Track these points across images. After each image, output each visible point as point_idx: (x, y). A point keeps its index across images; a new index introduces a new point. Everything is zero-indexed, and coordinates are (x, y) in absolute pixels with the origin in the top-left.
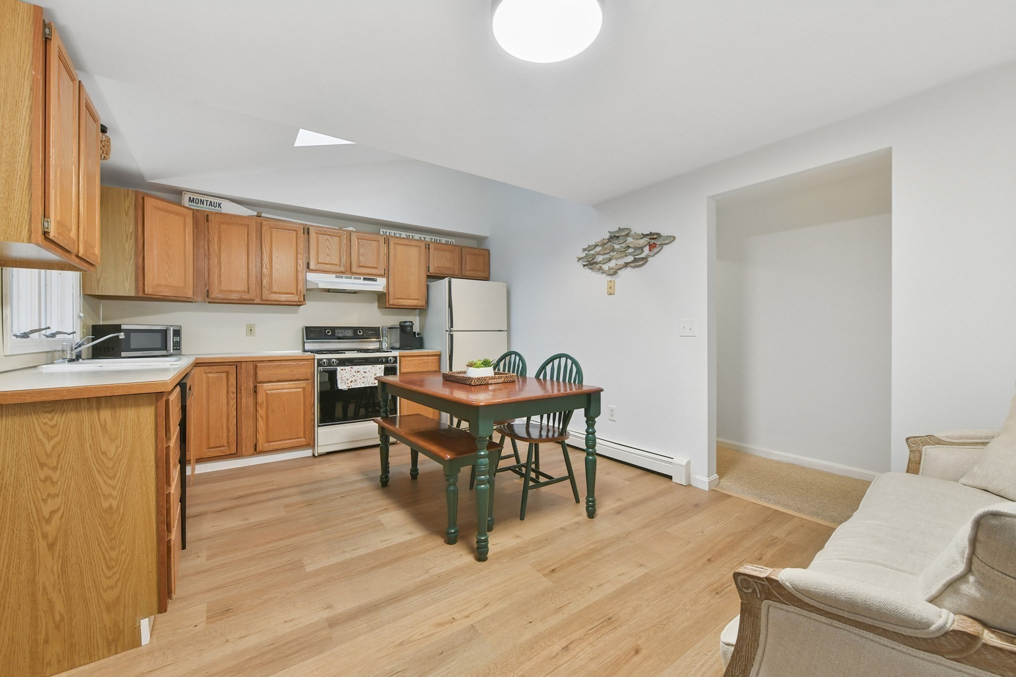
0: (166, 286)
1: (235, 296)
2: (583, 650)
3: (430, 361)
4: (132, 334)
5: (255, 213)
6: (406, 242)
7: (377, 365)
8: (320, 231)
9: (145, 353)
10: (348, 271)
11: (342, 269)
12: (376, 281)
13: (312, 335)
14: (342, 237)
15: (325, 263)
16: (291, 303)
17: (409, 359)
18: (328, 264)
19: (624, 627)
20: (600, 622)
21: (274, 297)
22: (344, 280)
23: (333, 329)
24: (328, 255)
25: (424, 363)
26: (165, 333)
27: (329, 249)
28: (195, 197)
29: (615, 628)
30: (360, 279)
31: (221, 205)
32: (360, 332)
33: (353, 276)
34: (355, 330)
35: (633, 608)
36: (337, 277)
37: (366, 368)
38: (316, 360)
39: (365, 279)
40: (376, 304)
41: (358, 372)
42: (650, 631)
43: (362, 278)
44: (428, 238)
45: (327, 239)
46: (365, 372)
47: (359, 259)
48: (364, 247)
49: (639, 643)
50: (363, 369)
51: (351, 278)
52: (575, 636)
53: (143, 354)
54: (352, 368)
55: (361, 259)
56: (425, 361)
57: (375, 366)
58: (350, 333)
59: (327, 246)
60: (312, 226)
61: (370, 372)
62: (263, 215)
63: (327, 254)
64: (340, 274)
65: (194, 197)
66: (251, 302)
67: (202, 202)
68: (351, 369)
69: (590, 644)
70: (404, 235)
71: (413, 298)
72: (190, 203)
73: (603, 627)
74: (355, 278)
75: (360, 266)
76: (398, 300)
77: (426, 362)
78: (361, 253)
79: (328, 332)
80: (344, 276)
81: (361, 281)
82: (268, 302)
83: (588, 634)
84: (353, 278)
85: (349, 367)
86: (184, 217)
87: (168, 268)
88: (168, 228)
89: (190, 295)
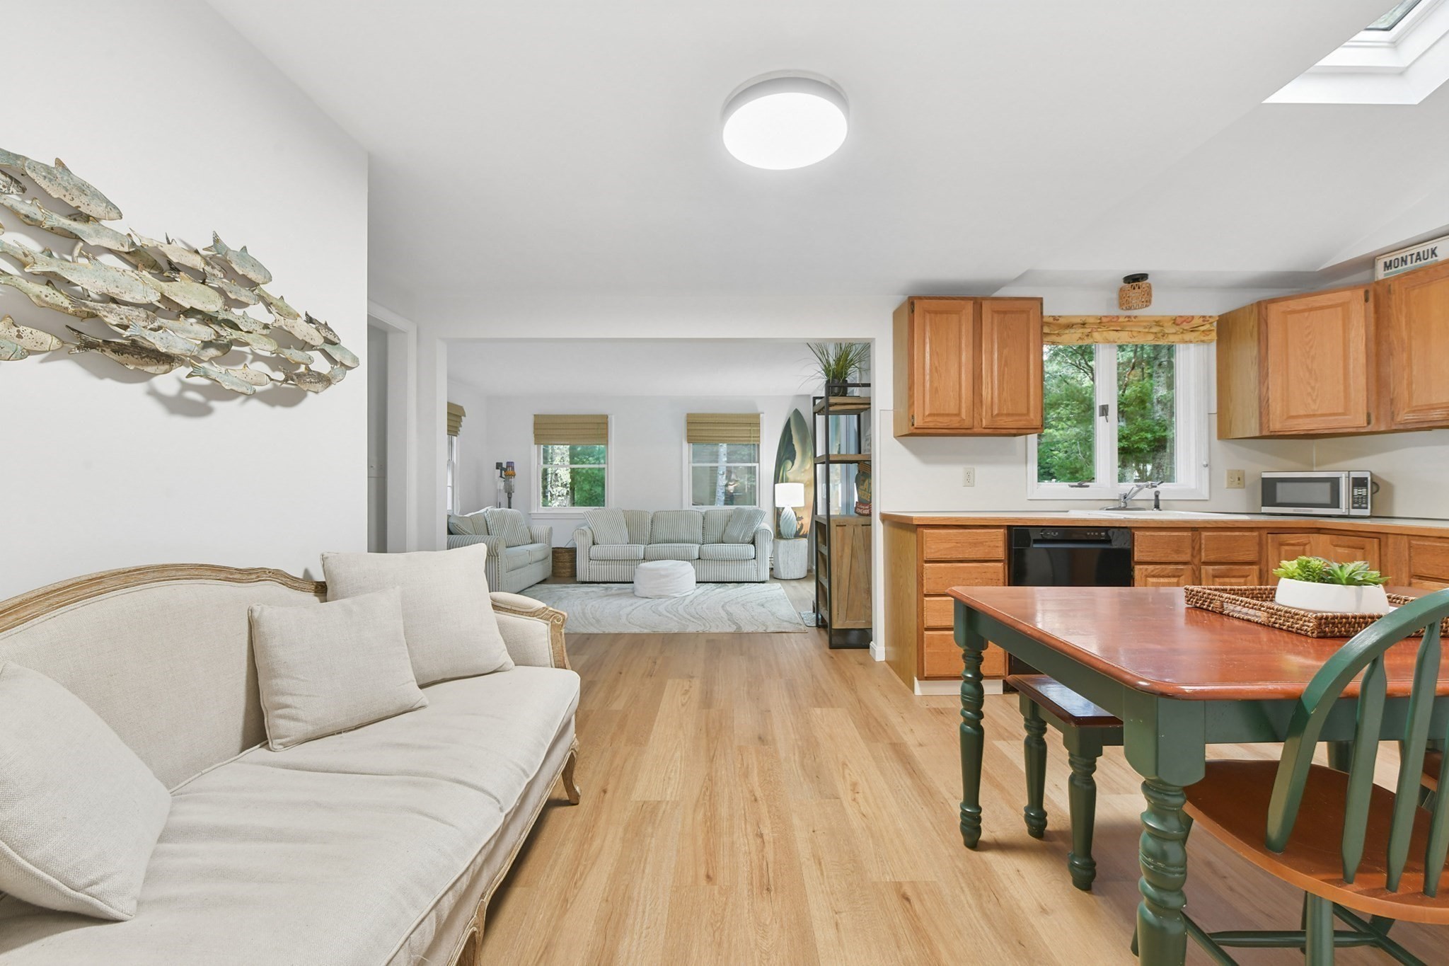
0: (1306, 416)
2: (748, 844)
4: (1279, 485)
19: (746, 892)
20: (771, 879)
26: (1334, 481)
28: (1393, 258)
29: (752, 884)
31: (1436, 252)
35: (766, 925)
42: (721, 909)
49: (716, 888)
52: (769, 850)
65: (1390, 259)
67: (1404, 261)
69: (750, 853)
72: (1387, 272)
73: (762, 876)
83: (763, 860)
86: (1344, 305)
87: (1309, 390)
88: (1309, 334)
89: (1362, 421)
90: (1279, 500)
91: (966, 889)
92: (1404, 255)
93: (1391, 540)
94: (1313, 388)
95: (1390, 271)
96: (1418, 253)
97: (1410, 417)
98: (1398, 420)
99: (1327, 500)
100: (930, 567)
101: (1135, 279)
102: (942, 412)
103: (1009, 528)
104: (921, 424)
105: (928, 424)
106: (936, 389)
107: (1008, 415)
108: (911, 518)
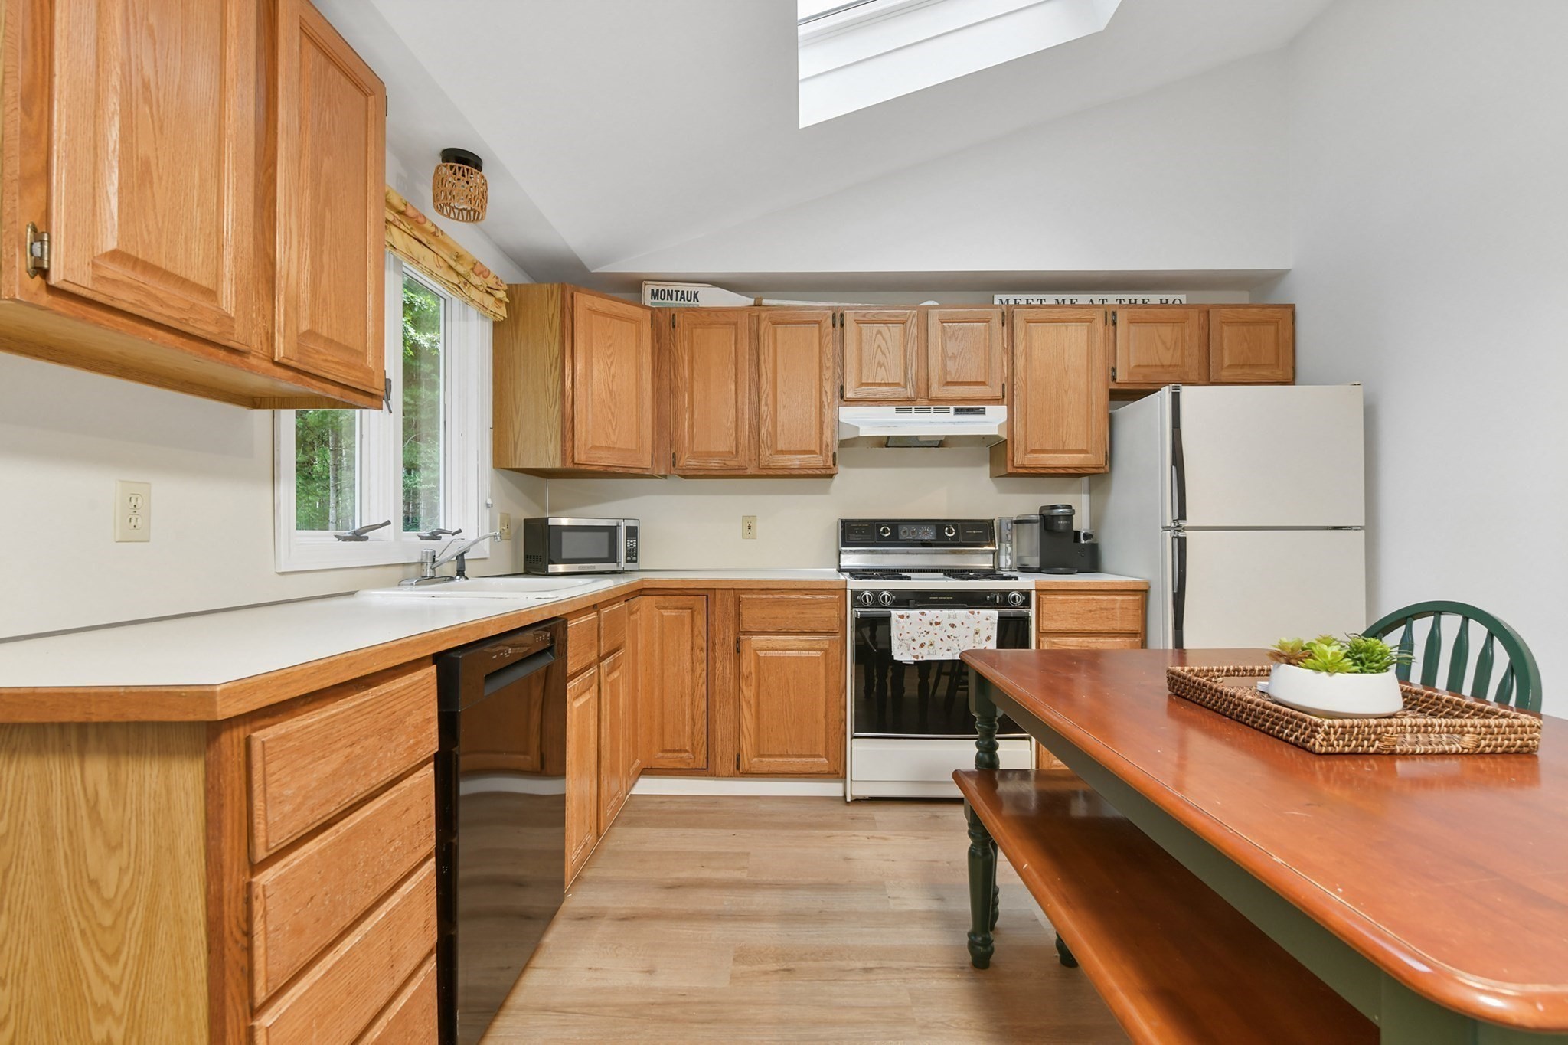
0: (608, 448)
1: (715, 463)
3: (1118, 605)
4: (564, 534)
5: (751, 301)
6: (1056, 313)
7: (981, 611)
8: (864, 316)
9: (584, 568)
10: (921, 398)
11: (910, 393)
12: (983, 413)
13: (853, 537)
14: (909, 323)
15: (874, 384)
16: (811, 472)
17: (1060, 597)
18: (880, 385)
21: (780, 461)
22: (914, 417)
23: (894, 524)
24: (880, 365)
25: (1101, 609)
26: (613, 531)
27: (883, 353)
28: (660, 288)
30: (947, 411)
31: (698, 296)
32: (950, 532)
33: (932, 407)
34: (940, 525)
36: (898, 411)
37: (955, 617)
38: (849, 592)
39: (958, 411)
40: (986, 469)
41: (937, 624)
43: (952, 408)
44: (1112, 298)
45: (879, 332)
46: (953, 626)
47: (944, 367)
48: (956, 339)
50: (949, 617)
51: (928, 411)
53: (579, 568)
54: (923, 613)
55: (950, 365)
56: (1104, 605)
57: (976, 611)
58: (929, 534)
59: (879, 346)
60: (848, 308)
61: (965, 626)
62: (765, 302)
63: (879, 363)
64: (904, 404)
65: (658, 288)
66: (741, 472)
67: (670, 295)
68: (921, 617)
70: (1050, 299)
71: (1073, 447)
72: (653, 300)
74: (937, 411)
75: (948, 383)
76: (1036, 455)
77: (1106, 609)
78: (950, 354)
79: (885, 531)
80: (913, 407)
81: (951, 416)
82: (770, 472)
84: (932, 409)
85: (917, 612)
86: (638, 322)
87: (610, 417)
88: (610, 345)
89: (647, 463)
90: (564, 556)
92: (670, 289)
94: (613, 414)
95: (656, 301)
96: (683, 292)
97: (692, 463)
98: (680, 465)
99: (605, 554)
101: (461, 159)
102: (164, 264)
104: (87, 282)
105: (109, 290)
107: (329, 342)
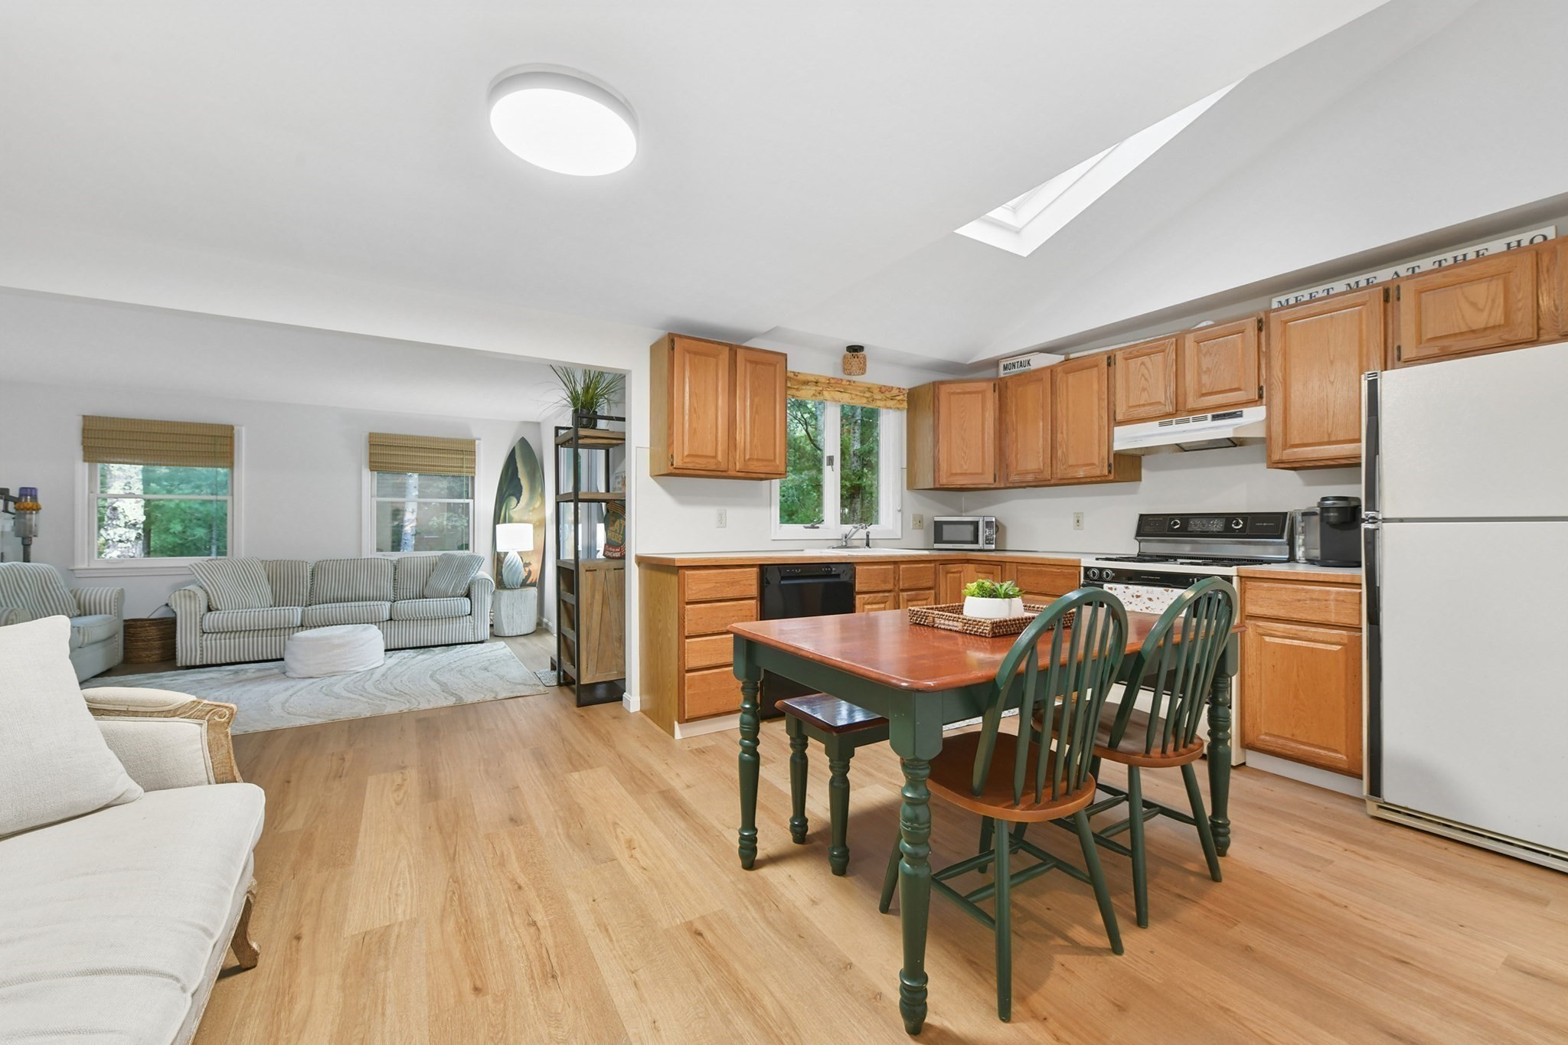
0: (962, 474)
1: (1030, 477)
2: (520, 937)
3: (1332, 597)
4: (944, 526)
5: (1062, 358)
7: (1175, 590)
8: (1130, 353)
9: (956, 546)
10: (1178, 411)
11: (1170, 409)
12: (1241, 416)
13: (1147, 529)
14: (1167, 351)
15: (1139, 406)
16: (1093, 479)
17: (1266, 585)
18: (1144, 405)
19: (527, 989)
20: (555, 965)
21: (1071, 473)
22: (1174, 427)
23: (1185, 518)
24: (1144, 389)
25: (1312, 599)
26: (976, 524)
27: (1146, 380)
28: (1008, 363)
29: (533, 978)
30: (1205, 418)
31: (1030, 362)
32: (1237, 524)
33: (1191, 417)
34: (1229, 518)
35: (558, 1013)
36: (1161, 425)
37: (1152, 592)
38: (1082, 568)
39: (1215, 418)
41: (1138, 597)
42: (500, 1018)
43: (1209, 416)
44: (1384, 275)
45: (1143, 363)
46: (1150, 599)
47: (1199, 381)
48: (1211, 355)
49: (489, 999)
50: (1148, 592)
51: (1188, 421)
52: (548, 938)
53: (953, 546)
54: (1127, 588)
55: (1205, 379)
56: (1315, 596)
57: (1170, 589)
58: (1217, 526)
59: (1143, 375)
60: (1116, 350)
61: (1161, 600)
62: (1072, 356)
63: (1143, 388)
64: (1165, 418)
66: (1048, 483)
67: (1014, 366)
68: (1126, 590)
69: (524, 946)
70: (1339, 286)
71: (1341, 437)
72: (1005, 372)
73: (543, 965)
74: (1195, 420)
75: (1204, 395)
76: (1295, 450)
77: (1318, 600)
78: (1205, 369)
79: (1176, 524)
80: (1174, 420)
81: (1209, 423)
82: (1066, 481)
83: (541, 948)
84: (1191, 419)
85: (1123, 586)
86: (983, 392)
87: (963, 455)
88: (963, 411)
89: (991, 480)
90: (944, 539)
91: (750, 907)
92: (1014, 361)
93: (1008, 566)
94: (965, 453)
95: (1007, 371)
96: (1021, 362)
97: (1019, 478)
98: (1013, 480)
99: (970, 537)
100: (691, 609)
101: (855, 349)
102: (700, 453)
103: (761, 566)
104: (680, 464)
105: (686, 465)
106: (695, 429)
107: (758, 460)
108: (673, 560)
